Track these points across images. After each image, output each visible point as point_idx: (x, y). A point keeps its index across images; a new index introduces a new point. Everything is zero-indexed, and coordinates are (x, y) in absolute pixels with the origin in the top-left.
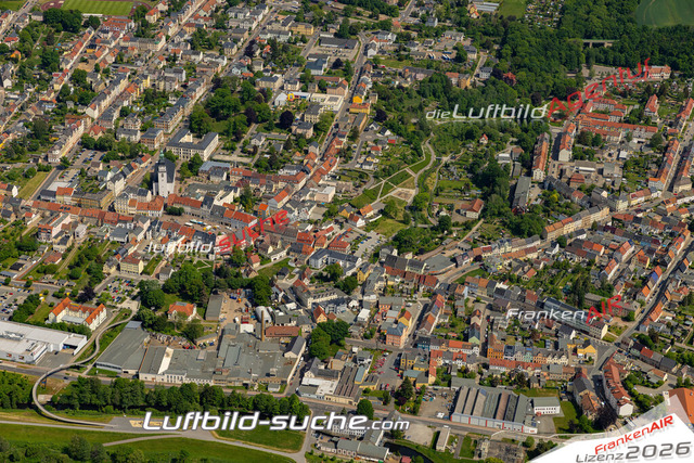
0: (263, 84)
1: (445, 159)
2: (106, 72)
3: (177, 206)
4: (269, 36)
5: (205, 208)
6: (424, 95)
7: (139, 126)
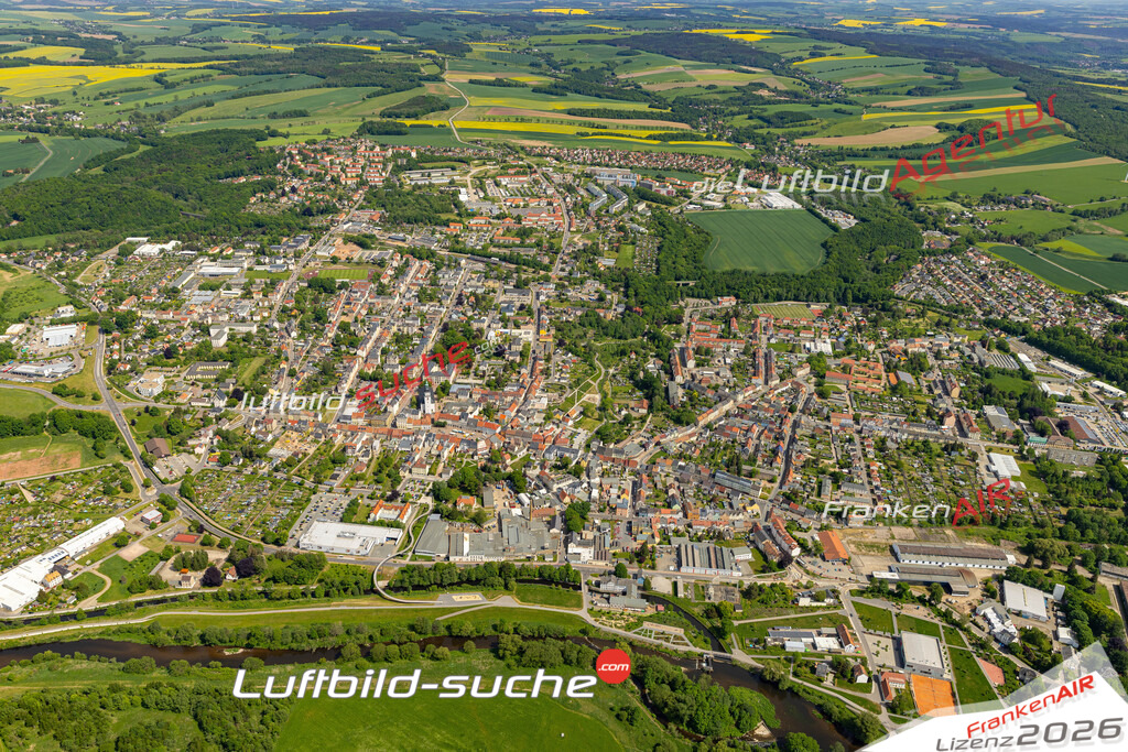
0: (475, 326)
1: (611, 371)
2: (363, 321)
3: (443, 421)
4: (470, 290)
5: (463, 420)
6: (584, 326)
7: (397, 361)
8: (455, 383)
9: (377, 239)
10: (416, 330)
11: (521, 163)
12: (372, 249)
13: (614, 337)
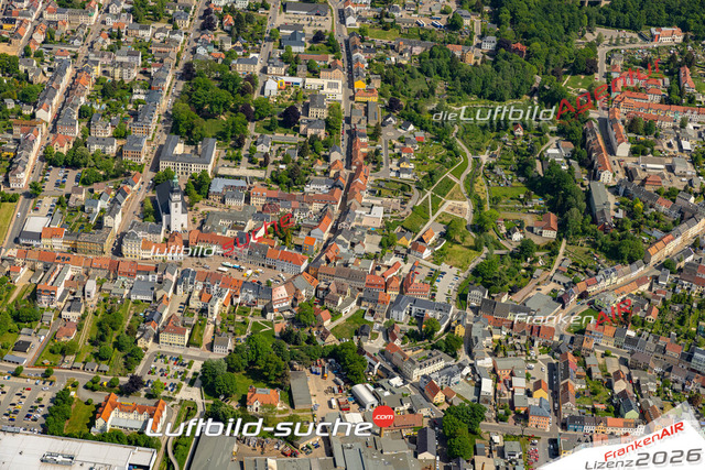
0: (240, 68)
1: (485, 158)
2: (38, 55)
6: (427, 74)
7: (110, 131)
8: (217, 176)
10: (135, 73)
13: (481, 95)
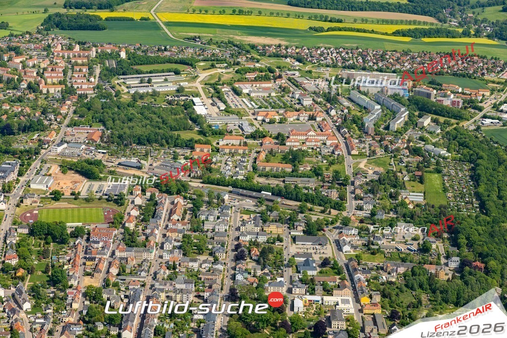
2: (116, 285)
9: (104, 166)
10: (192, 297)
11: (257, 65)
12: (101, 179)
13: (456, 304)
